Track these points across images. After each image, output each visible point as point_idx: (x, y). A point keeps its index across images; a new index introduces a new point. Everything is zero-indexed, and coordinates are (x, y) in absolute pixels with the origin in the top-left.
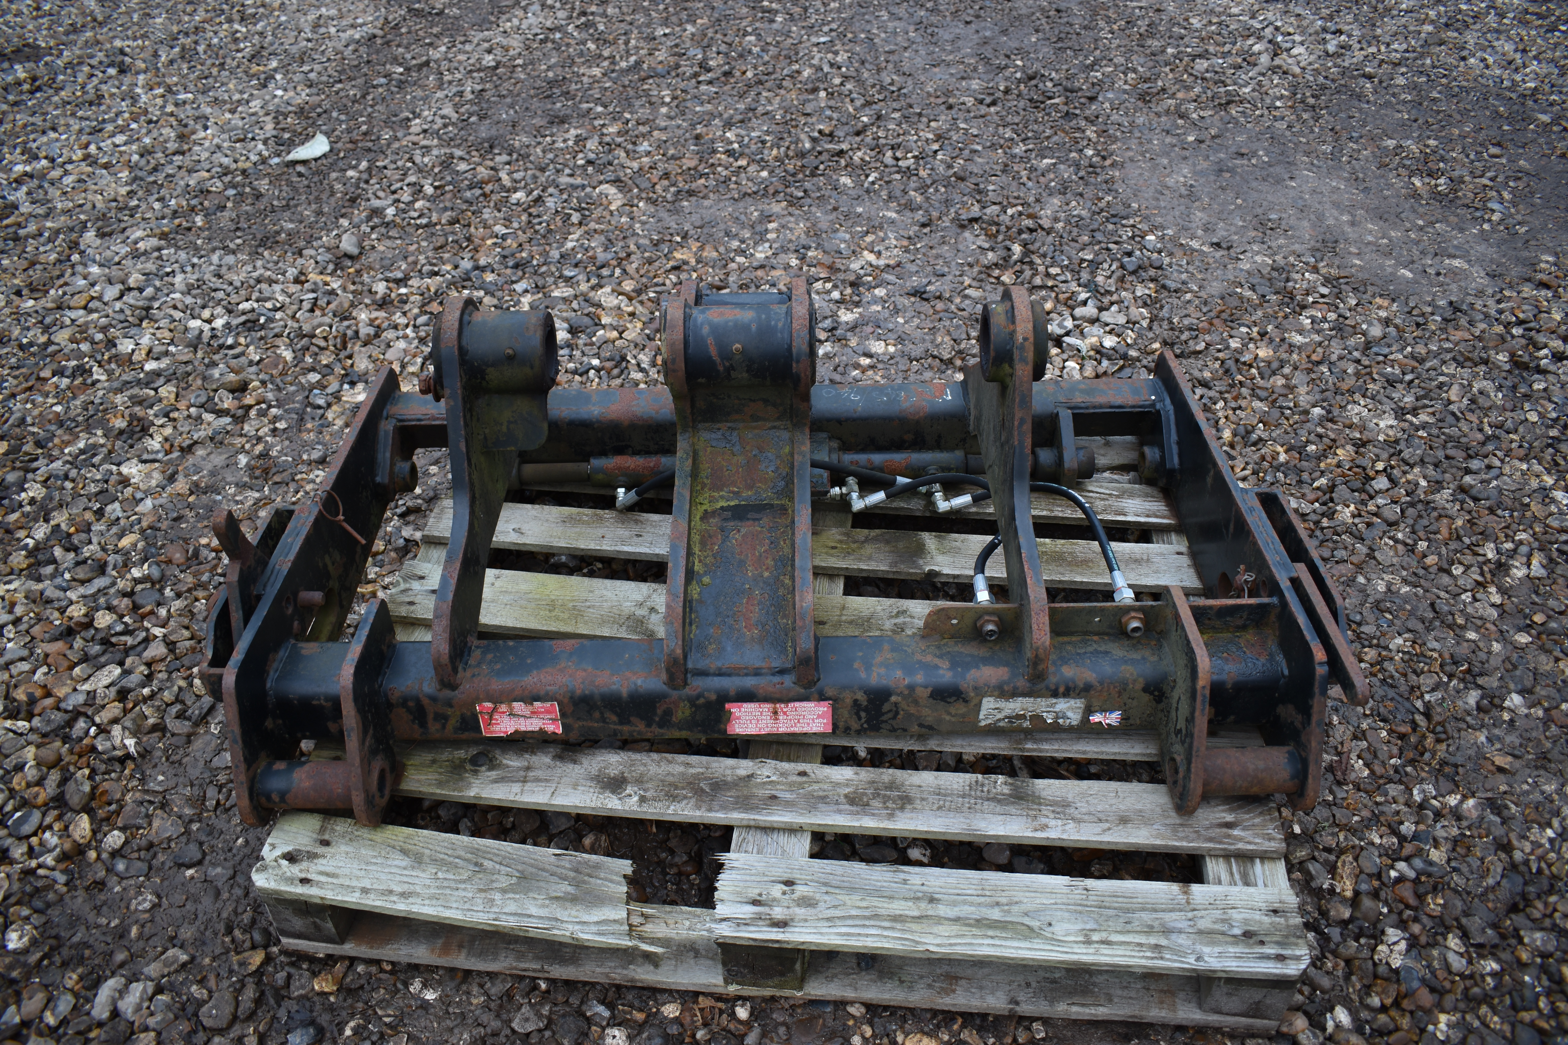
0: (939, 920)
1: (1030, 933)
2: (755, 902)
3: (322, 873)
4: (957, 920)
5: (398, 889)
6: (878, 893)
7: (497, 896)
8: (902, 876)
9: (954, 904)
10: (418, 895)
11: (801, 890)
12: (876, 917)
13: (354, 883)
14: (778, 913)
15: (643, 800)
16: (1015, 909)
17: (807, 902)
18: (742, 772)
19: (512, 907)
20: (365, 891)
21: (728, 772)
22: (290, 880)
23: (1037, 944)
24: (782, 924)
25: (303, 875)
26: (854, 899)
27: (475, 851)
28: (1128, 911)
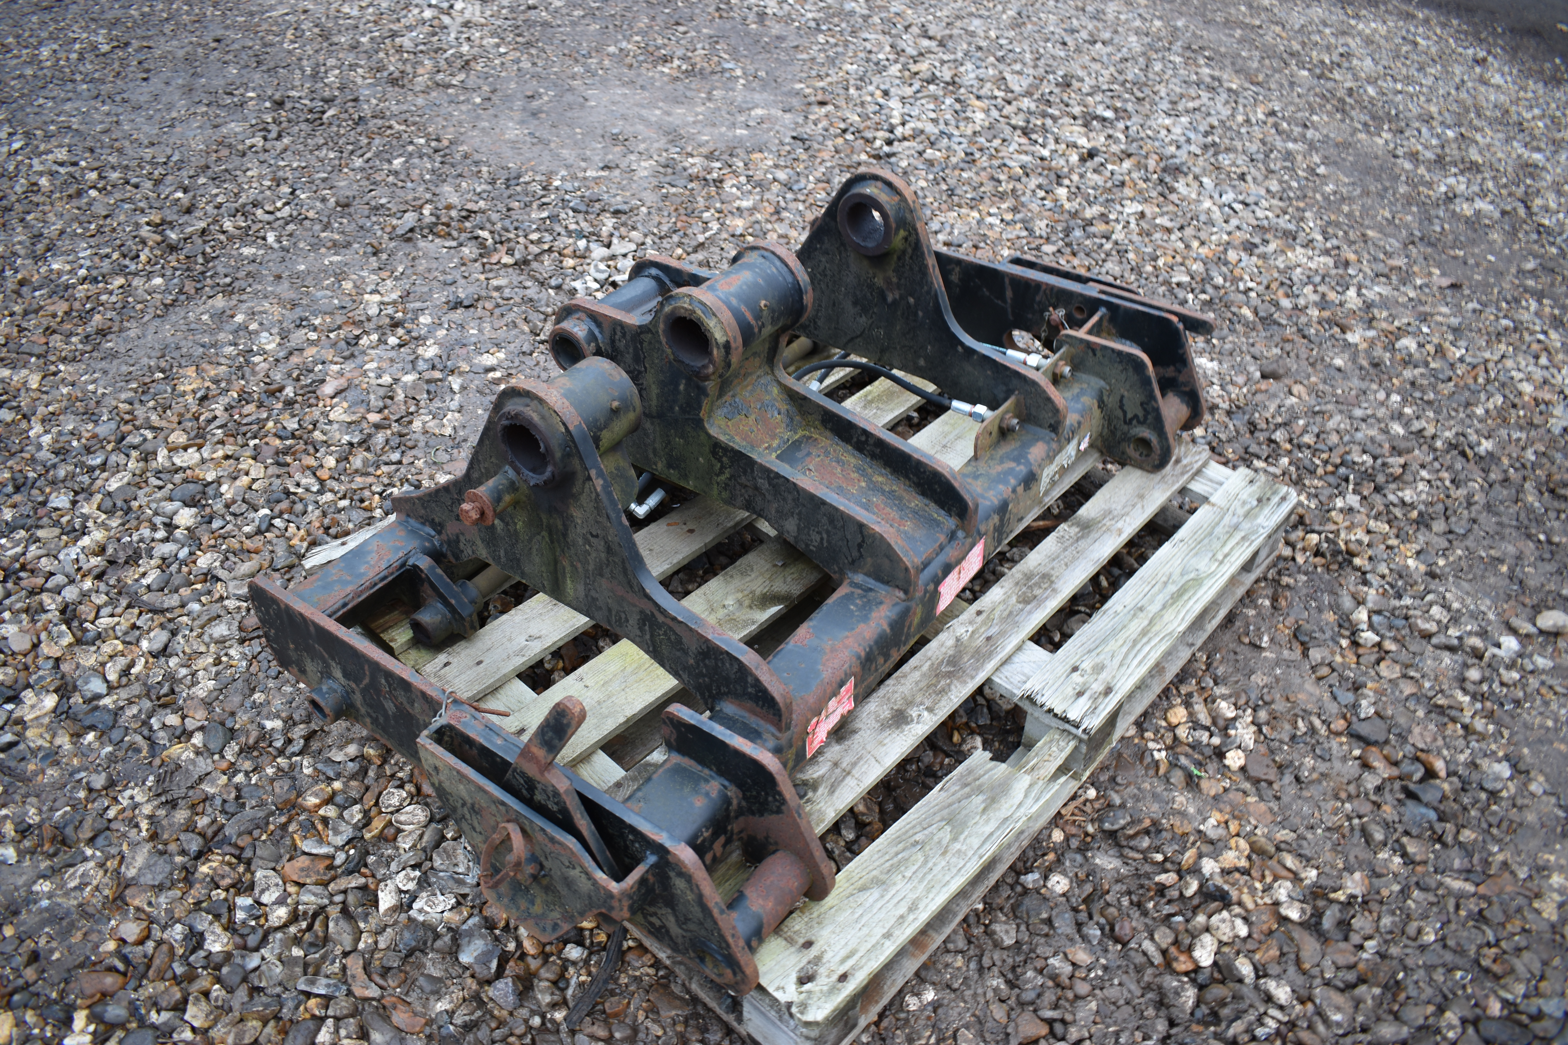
0: (1158, 615)
1: (1197, 582)
2: (1080, 694)
3: (843, 961)
4: (1164, 607)
5: (902, 909)
6: (1114, 633)
7: (957, 846)
8: (1111, 612)
9: (1151, 602)
10: (918, 899)
11: (1086, 665)
12: (1135, 642)
13: (873, 941)
14: (1097, 687)
15: (930, 710)
16: (1174, 577)
17: (1099, 669)
18: (951, 642)
19: (975, 842)
20: (888, 935)
21: (944, 650)
22: (832, 990)
23: (1208, 583)
24: (1108, 691)
25: (835, 977)
26: (1112, 645)
27: (898, 840)
28: (1210, 534)
